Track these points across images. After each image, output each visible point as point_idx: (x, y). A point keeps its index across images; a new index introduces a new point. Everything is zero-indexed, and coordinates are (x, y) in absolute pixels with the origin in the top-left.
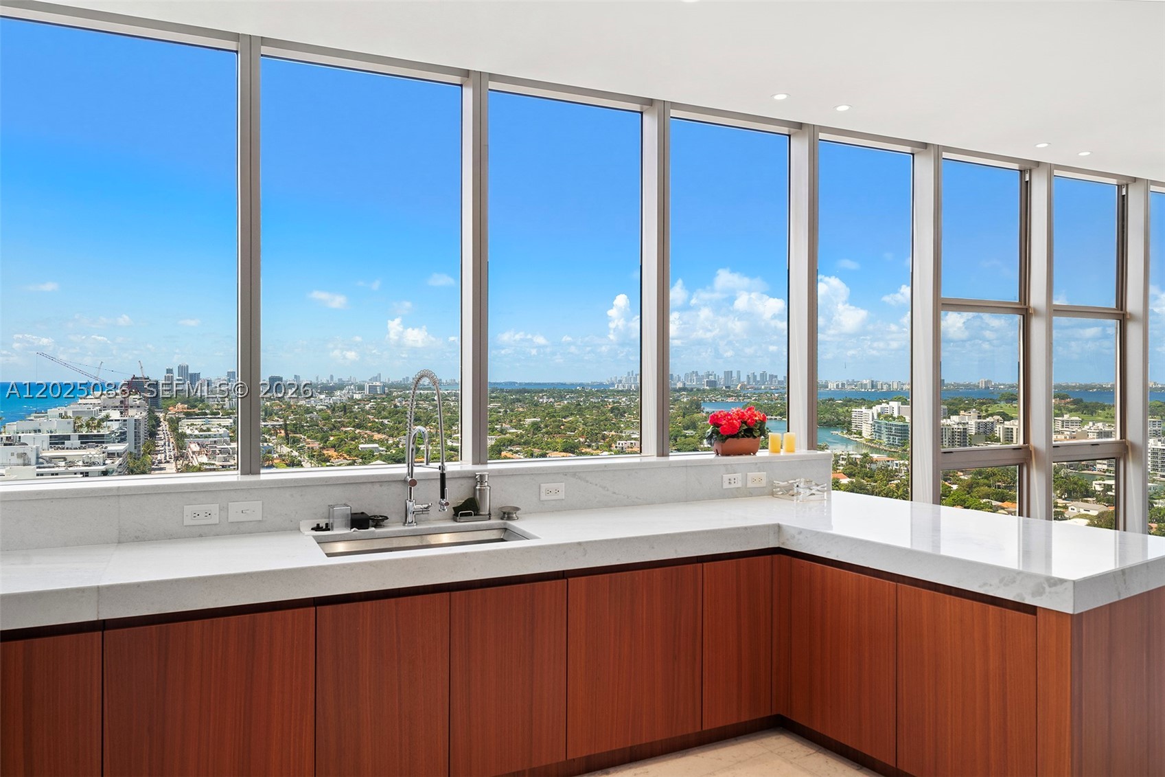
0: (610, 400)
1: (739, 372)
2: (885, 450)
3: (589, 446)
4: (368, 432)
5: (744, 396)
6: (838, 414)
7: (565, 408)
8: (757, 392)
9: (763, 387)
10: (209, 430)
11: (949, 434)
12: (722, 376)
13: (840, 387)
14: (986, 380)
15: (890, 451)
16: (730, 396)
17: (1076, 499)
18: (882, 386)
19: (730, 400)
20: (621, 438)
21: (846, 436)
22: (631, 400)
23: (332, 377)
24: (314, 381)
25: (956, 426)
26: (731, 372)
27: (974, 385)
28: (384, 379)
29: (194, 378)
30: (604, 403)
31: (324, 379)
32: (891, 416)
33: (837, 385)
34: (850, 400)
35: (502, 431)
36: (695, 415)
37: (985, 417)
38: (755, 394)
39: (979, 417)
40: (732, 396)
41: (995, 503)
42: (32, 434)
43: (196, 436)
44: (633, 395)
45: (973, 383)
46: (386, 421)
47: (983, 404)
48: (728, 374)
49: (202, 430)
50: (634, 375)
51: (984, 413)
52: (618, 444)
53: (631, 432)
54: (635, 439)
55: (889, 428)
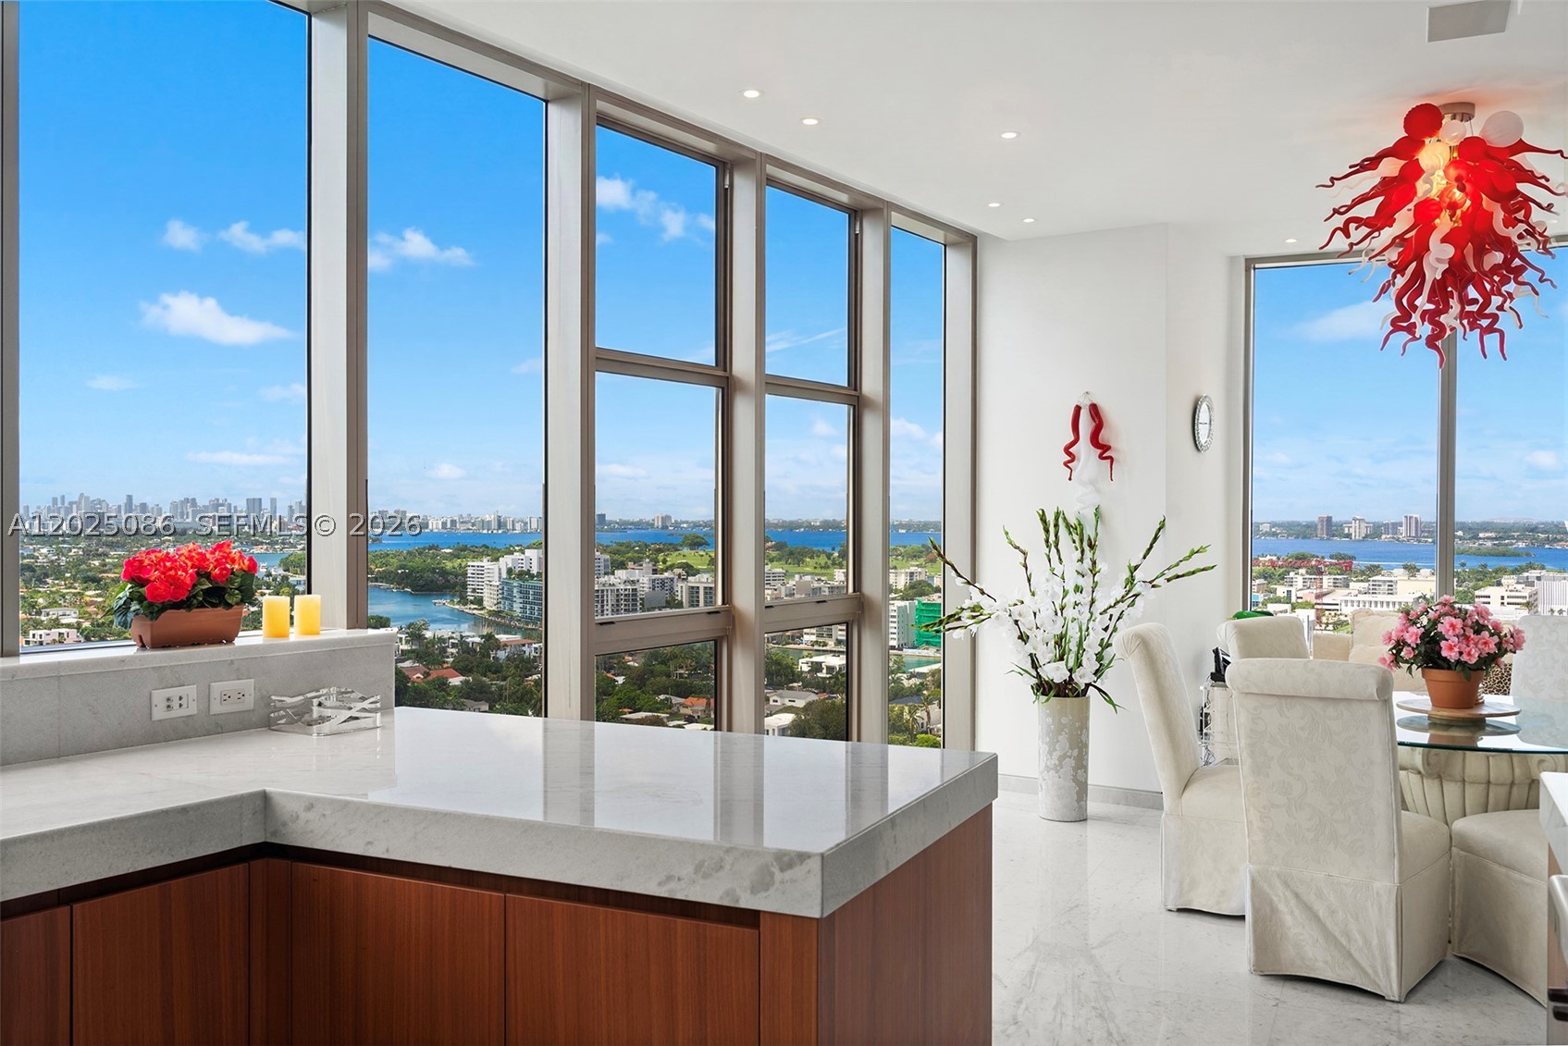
1: (273, 501)
2: (519, 628)
5: (284, 544)
6: (444, 572)
13: (449, 526)
14: (664, 515)
15: (527, 629)
16: (257, 543)
17: (780, 686)
18: (513, 525)
20: (37, 625)
21: (457, 607)
22: (60, 552)
25: (622, 587)
26: (260, 499)
27: (647, 523)
32: (528, 573)
33: (444, 524)
37: (662, 572)
39: (655, 571)
40: (262, 543)
41: (675, 700)
44: (64, 542)
45: (647, 520)
47: (658, 552)
50: (66, 504)
51: (661, 566)
52: (31, 636)
53: (60, 613)
54: (69, 626)
55: (524, 594)
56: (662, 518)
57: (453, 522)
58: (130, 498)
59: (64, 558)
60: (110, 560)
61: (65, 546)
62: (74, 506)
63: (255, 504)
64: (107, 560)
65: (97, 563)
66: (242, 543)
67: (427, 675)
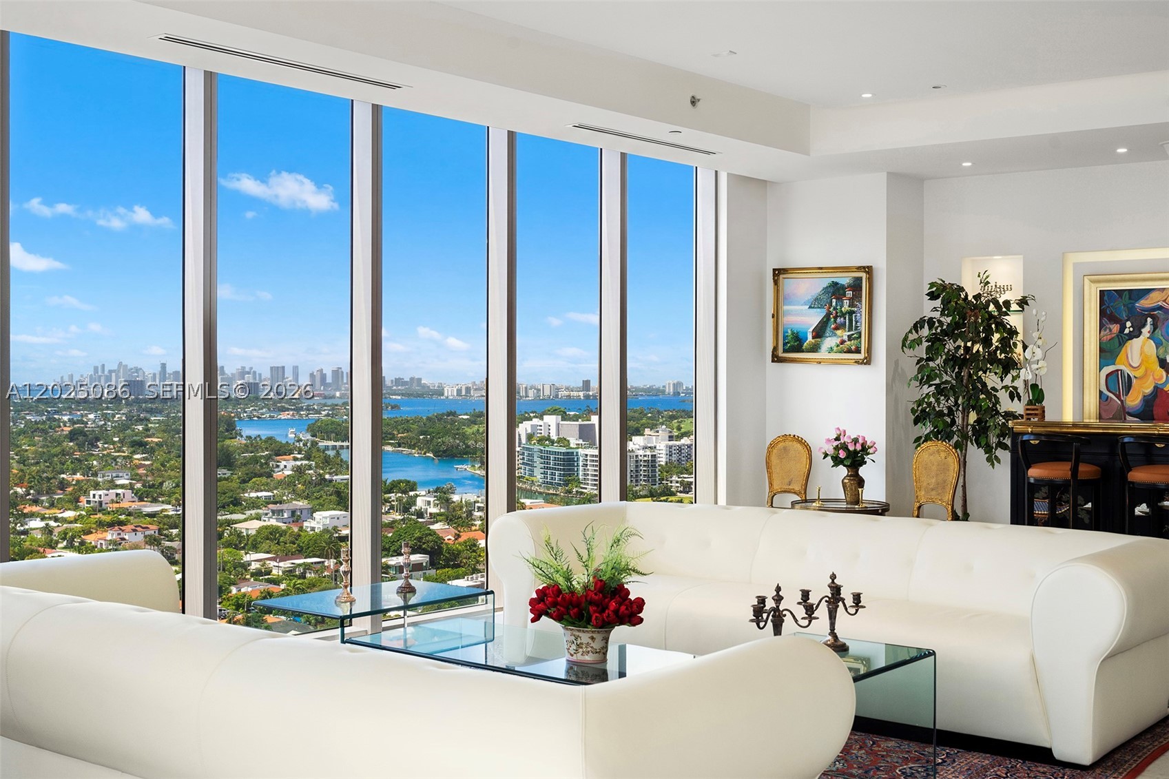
0: (66, 418)
1: (295, 369)
2: (540, 493)
3: (36, 502)
5: (308, 410)
6: (464, 437)
8: (329, 402)
9: (338, 394)
11: (631, 465)
12: (266, 374)
13: (463, 393)
14: (675, 382)
15: (549, 494)
16: (283, 410)
18: (526, 392)
19: (284, 416)
20: (96, 486)
21: (478, 472)
22: (105, 418)
25: (641, 452)
26: (283, 367)
27: (658, 390)
30: (54, 424)
32: (548, 439)
33: (459, 391)
36: (228, 442)
37: (679, 438)
38: (325, 405)
39: (671, 438)
40: (288, 410)
44: (108, 408)
45: (657, 386)
47: (672, 418)
50: (106, 373)
51: (676, 433)
52: (91, 496)
53: (114, 475)
54: (122, 486)
55: (545, 458)
56: (674, 384)
57: (468, 389)
58: (164, 366)
59: (110, 423)
60: (152, 425)
61: (109, 412)
62: (113, 374)
63: (278, 371)
64: (150, 425)
65: (140, 428)
66: (269, 409)
67: (458, 536)
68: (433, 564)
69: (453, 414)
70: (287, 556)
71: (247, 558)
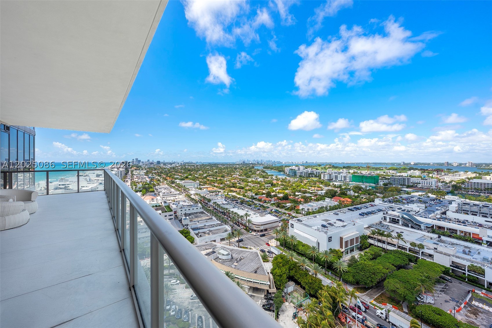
2: (291, 177)
4: (178, 173)
6: (283, 169)
7: (224, 168)
10: (140, 173)
11: (304, 173)
12: (260, 161)
13: (285, 163)
17: (327, 186)
19: (261, 166)
20: (234, 174)
23: (172, 161)
24: (168, 162)
25: (306, 171)
28: (184, 162)
29: (139, 161)
30: (233, 167)
31: (171, 161)
32: (293, 169)
34: (286, 166)
35: (208, 173)
37: (313, 169)
39: (311, 169)
41: (310, 187)
42: (93, 174)
43: (137, 175)
46: (182, 171)
48: (262, 160)
49: (138, 173)
55: (292, 172)
67: (276, 182)
68: (272, 186)
69: (283, 166)
70: (254, 184)
71: (248, 184)
